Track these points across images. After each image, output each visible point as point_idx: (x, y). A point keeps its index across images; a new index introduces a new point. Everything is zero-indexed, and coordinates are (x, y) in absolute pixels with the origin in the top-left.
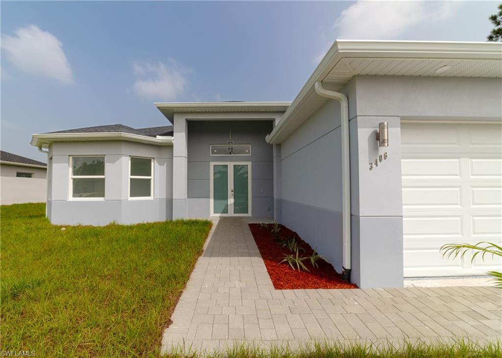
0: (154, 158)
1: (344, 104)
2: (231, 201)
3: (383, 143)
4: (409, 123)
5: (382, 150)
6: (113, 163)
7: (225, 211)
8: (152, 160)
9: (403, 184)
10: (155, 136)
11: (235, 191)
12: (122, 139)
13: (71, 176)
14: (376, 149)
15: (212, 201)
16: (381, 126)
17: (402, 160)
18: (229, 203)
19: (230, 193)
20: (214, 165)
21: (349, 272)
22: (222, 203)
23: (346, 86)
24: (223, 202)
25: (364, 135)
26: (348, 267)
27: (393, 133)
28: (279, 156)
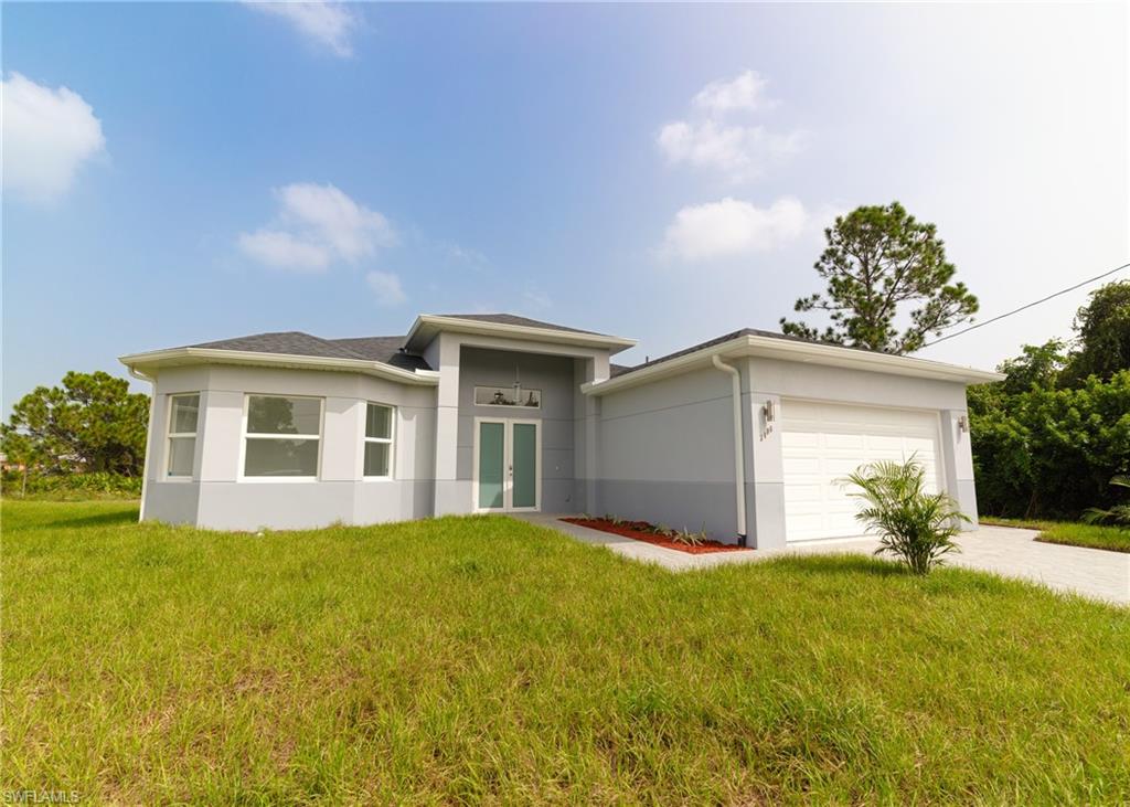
0: (396, 407)
1: (736, 379)
2: (508, 485)
3: (770, 419)
4: (787, 401)
5: (769, 424)
6: (341, 412)
7: (498, 502)
8: (393, 410)
9: (784, 455)
10: (414, 371)
11: (516, 468)
12: (376, 373)
13: (244, 434)
14: (763, 423)
15: (476, 485)
16: (769, 403)
17: (783, 434)
18: (505, 489)
19: (507, 472)
20: (482, 423)
21: (744, 537)
22: (493, 489)
23: (740, 362)
24: (495, 488)
25: (756, 409)
26: (744, 533)
27: (777, 409)
28: (599, 414)
